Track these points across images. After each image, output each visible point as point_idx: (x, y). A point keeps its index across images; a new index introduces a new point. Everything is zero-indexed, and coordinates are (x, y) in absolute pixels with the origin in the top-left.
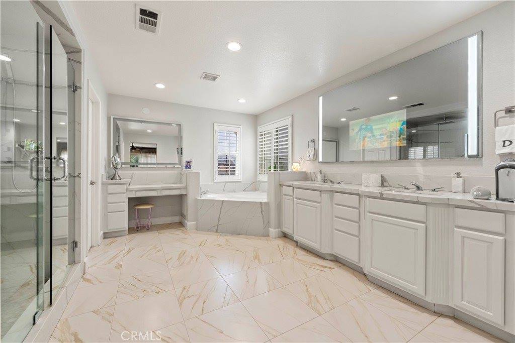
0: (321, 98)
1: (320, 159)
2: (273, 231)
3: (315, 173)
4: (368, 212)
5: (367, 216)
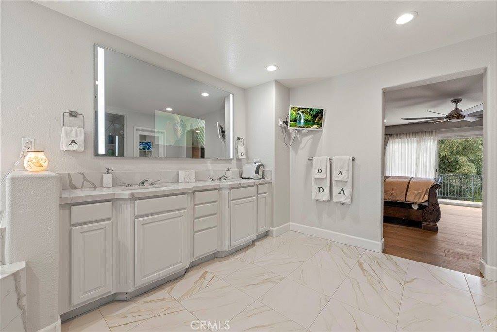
1: (102, 149)
3: (83, 174)
4: (232, 200)
5: (231, 203)
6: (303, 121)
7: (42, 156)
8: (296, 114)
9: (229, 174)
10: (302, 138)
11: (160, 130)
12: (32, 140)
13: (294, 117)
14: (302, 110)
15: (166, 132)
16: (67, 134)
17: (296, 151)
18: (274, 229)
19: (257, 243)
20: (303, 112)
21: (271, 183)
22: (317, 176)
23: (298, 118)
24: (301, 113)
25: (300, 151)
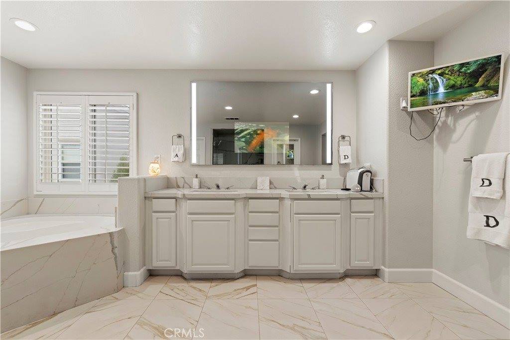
0: (194, 85)
1: (194, 160)
2: (135, 275)
3: (183, 178)
4: (295, 214)
5: (295, 218)
6: (441, 90)
7: (157, 166)
8: (423, 82)
9: (323, 182)
10: (455, 121)
11: (295, 139)
12: (159, 156)
13: (421, 87)
14: (439, 72)
15: (300, 140)
16: (174, 150)
17: (444, 147)
18: (387, 270)
19: (348, 280)
20: (441, 75)
21: (383, 198)
22: (479, 194)
23: (431, 86)
24: (437, 77)
25: (451, 147)
